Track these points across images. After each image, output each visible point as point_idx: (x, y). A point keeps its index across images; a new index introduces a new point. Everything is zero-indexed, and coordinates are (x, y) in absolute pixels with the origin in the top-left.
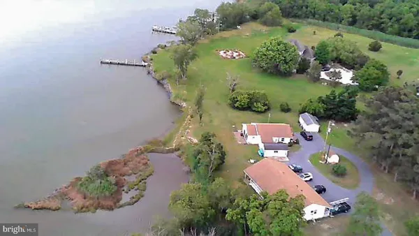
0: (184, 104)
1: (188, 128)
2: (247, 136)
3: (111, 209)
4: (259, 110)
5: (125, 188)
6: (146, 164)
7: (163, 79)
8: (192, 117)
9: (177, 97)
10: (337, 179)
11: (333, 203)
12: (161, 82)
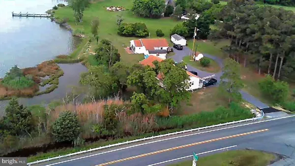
0: (83, 36)
1: (88, 47)
2: (134, 49)
3: (30, 96)
4: (142, 35)
5: (41, 84)
6: (57, 69)
7: (64, 23)
8: (90, 41)
9: (76, 31)
10: (204, 68)
11: (205, 78)
12: (63, 24)
